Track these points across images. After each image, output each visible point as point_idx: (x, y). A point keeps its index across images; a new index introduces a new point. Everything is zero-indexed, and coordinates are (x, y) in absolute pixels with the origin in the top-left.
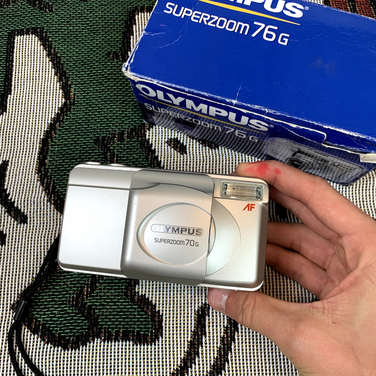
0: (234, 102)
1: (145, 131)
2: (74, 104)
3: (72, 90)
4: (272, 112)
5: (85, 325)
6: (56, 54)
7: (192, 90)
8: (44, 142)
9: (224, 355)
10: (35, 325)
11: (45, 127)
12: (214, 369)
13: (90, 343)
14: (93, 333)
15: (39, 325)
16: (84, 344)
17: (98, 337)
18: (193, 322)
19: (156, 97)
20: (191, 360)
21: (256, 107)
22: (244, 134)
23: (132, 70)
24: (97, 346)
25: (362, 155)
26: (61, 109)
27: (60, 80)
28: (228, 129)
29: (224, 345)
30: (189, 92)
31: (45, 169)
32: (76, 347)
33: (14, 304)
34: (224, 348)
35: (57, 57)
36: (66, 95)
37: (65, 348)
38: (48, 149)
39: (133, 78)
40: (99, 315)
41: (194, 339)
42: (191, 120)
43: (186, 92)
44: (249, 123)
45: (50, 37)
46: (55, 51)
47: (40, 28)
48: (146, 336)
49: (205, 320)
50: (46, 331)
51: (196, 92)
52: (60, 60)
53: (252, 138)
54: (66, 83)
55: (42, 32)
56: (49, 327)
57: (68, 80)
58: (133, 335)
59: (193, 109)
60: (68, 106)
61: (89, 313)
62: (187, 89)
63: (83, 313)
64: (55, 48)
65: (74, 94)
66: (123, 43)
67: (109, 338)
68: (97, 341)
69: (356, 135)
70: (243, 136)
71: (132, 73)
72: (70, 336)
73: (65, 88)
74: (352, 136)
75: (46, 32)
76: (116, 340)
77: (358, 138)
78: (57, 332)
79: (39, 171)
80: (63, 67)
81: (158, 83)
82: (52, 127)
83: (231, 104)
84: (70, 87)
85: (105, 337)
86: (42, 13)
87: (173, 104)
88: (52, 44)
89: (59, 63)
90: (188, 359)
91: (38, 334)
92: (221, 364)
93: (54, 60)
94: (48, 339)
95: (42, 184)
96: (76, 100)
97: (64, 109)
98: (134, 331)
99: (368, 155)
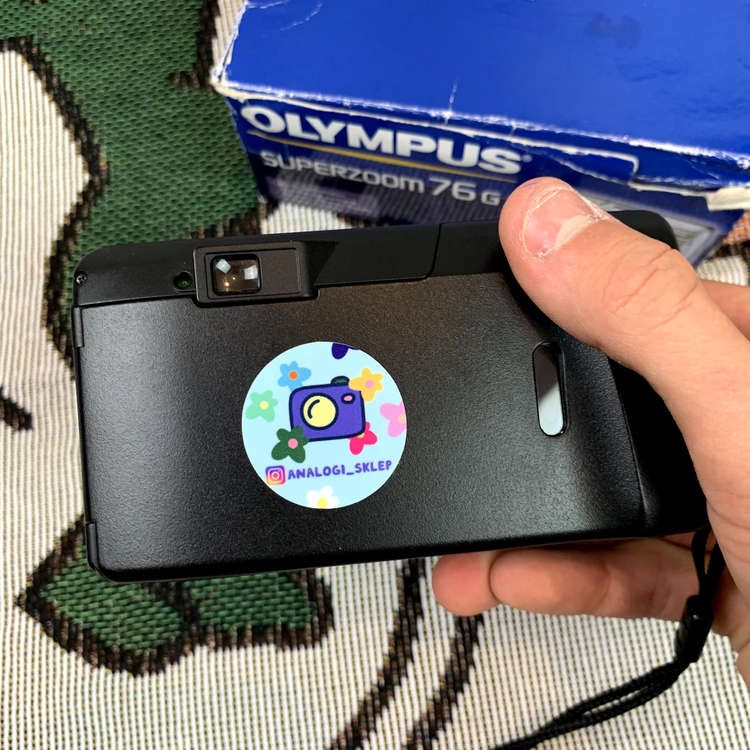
0: (448, 114)
1: (259, 223)
2: (108, 182)
3: (103, 155)
4: (524, 125)
5: (172, 623)
6: (62, 86)
7: (357, 102)
8: (55, 264)
9: (466, 652)
10: (70, 633)
11: (53, 234)
12: (447, 683)
13: (186, 656)
14: (191, 636)
15: (77, 631)
16: (174, 660)
17: (202, 642)
18: (395, 593)
19: (285, 134)
20: (399, 669)
21: (493, 120)
22: (471, 188)
23: (231, 78)
24: (201, 662)
25: (710, 196)
26: (84, 195)
27: (76, 136)
28: (438, 184)
29: (463, 632)
30: (354, 108)
31: (60, 316)
32: (157, 666)
33: (21, 596)
34: (464, 638)
35: (66, 93)
36: (92, 166)
37: (136, 671)
38: (63, 276)
39: (234, 95)
40: (199, 601)
41: (401, 626)
42: (360, 176)
43: (346, 108)
44: (480, 159)
45: (46, 54)
46: (59, 80)
47: (25, 37)
48: (300, 631)
49: (418, 586)
50: (92, 643)
51: (367, 104)
52: (72, 97)
53: (489, 197)
54: (89, 143)
55: (29, 44)
56: (99, 634)
57: (93, 137)
58: (275, 633)
59: (362, 148)
60: (98, 188)
61: (179, 597)
62: (347, 102)
63: (165, 598)
64: (59, 75)
65: (108, 163)
66: (199, 55)
67: (224, 643)
68: (201, 652)
69: (694, 151)
70: (467, 195)
71: (232, 84)
72: (144, 648)
73: (89, 152)
74: (689, 157)
75: (39, 45)
76: (241, 644)
77: (700, 157)
78: (116, 641)
79: (48, 320)
80: (79, 112)
81: (287, 97)
82: (68, 232)
83: (441, 120)
84: (98, 150)
85: (216, 641)
86: (27, 8)
87: (320, 143)
88: (52, 68)
89: (70, 104)
90: (391, 669)
91: (76, 650)
92: (461, 671)
93: (60, 99)
94: (99, 657)
95: (57, 346)
96: (112, 174)
97: (90, 194)
98: (275, 625)
99: (722, 192)
